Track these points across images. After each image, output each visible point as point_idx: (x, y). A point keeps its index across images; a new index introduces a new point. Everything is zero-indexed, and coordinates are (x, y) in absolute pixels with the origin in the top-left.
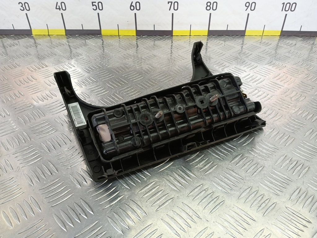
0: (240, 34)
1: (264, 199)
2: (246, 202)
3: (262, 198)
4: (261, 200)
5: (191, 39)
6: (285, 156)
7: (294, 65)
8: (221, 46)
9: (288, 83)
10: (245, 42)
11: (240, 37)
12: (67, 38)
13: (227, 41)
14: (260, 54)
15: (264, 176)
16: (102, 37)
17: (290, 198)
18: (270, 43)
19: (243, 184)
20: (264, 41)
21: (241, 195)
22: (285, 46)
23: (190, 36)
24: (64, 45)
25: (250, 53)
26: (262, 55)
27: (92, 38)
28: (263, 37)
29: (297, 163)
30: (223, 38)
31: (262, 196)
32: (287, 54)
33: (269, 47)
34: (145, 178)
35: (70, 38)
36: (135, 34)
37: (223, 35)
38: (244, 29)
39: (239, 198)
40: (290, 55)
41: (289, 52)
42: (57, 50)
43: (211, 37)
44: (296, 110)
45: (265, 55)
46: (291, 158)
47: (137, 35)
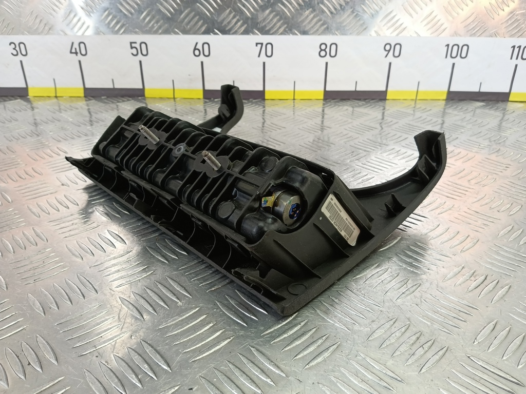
0: (378, 97)
1: (423, 340)
2: (383, 346)
3: (418, 338)
4: (415, 342)
5: (295, 103)
6: (461, 267)
7: (471, 136)
8: (346, 113)
9: (462, 160)
10: (387, 108)
11: (377, 102)
12: (86, 101)
13: (356, 106)
14: (411, 123)
15: (421, 301)
16: (145, 99)
17: (476, 339)
18: (429, 109)
19: (379, 313)
20: (418, 106)
21: (374, 334)
22: (456, 112)
23: (294, 99)
24: (77, 109)
25: (395, 121)
26: (415, 124)
27: (128, 100)
28: (418, 102)
29: (486, 279)
30: (349, 103)
31: (417, 335)
32: (459, 123)
33: (428, 113)
34: (180, 303)
35: (90, 100)
36: (201, 97)
37: (349, 99)
38: (384, 89)
39: (370, 339)
40: (464, 124)
41: (462, 120)
42: (64, 115)
43: (330, 101)
44: (479, 197)
45: (421, 124)
46: (473, 271)
47: (205, 97)
